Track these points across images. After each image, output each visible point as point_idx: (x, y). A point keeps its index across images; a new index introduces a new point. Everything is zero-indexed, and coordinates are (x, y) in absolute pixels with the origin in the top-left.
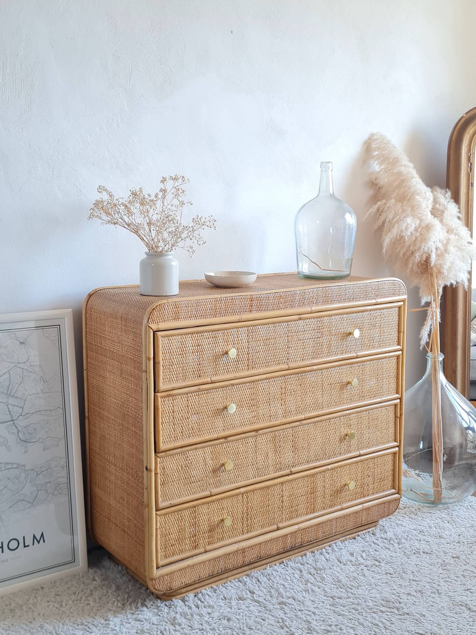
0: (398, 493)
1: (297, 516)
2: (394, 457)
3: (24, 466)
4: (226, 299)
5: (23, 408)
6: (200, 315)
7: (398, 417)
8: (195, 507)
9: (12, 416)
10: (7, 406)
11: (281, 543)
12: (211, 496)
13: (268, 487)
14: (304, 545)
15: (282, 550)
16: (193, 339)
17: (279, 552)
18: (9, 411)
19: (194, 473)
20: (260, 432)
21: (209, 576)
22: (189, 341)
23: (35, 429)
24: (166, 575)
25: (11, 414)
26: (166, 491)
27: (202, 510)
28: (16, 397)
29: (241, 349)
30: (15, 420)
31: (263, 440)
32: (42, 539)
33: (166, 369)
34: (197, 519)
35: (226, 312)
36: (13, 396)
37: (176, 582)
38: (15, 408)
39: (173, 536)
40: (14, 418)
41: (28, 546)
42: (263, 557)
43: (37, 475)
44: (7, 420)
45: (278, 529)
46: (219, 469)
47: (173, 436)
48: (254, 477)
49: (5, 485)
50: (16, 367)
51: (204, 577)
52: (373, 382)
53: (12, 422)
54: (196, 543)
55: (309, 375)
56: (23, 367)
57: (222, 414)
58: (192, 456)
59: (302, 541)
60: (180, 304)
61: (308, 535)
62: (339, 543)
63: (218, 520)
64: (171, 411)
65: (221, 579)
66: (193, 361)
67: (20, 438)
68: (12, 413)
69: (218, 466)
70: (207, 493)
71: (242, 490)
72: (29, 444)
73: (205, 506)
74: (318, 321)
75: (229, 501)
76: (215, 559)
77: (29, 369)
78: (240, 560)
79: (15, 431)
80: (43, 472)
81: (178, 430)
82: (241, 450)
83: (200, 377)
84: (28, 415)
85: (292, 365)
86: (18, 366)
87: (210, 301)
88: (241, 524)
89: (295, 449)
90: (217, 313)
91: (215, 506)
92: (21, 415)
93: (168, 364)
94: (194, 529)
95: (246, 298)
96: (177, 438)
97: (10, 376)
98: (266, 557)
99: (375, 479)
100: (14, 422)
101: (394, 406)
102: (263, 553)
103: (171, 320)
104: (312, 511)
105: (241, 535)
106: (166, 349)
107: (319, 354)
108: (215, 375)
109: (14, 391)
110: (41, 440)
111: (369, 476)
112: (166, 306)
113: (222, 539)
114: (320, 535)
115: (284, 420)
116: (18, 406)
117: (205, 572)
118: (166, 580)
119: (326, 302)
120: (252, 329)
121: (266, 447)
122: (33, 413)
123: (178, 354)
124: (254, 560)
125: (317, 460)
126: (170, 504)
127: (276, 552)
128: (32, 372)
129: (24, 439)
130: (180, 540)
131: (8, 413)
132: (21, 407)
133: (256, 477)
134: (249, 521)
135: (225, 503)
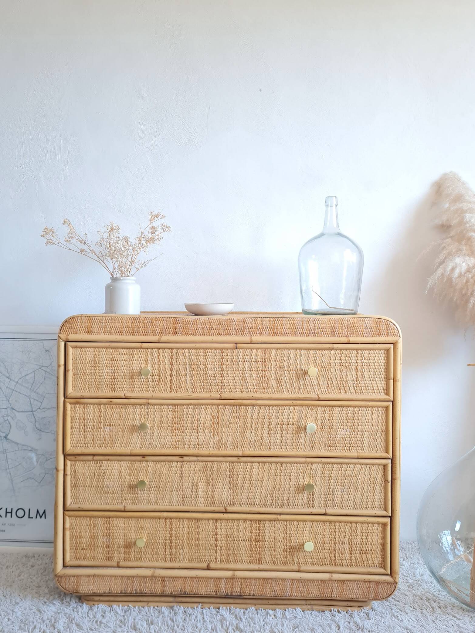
0: (391, 575)
1: (236, 561)
2: (384, 529)
3: (37, 450)
4: (145, 319)
5: (42, 403)
6: (115, 331)
7: (387, 481)
8: (109, 518)
9: (32, 408)
10: (30, 399)
11: (212, 585)
12: (124, 511)
13: (198, 519)
14: (245, 597)
15: (214, 593)
16: (108, 353)
17: (209, 595)
18: (31, 403)
19: (108, 483)
20: (185, 458)
21: (121, 593)
22: (103, 355)
23: (49, 422)
24: (73, 576)
25: (31, 405)
26: (77, 494)
27: (117, 523)
28: (37, 393)
29: (163, 370)
30: (35, 411)
31: (190, 468)
32: (44, 515)
33: (77, 378)
34: (110, 531)
35: (146, 331)
36: (35, 392)
37: (84, 587)
38: (35, 401)
39: (83, 540)
40: (34, 410)
41: (32, 518)
42: (189, 593)
43: (47, 460)
44: (28, 410)
45: (208, 568)
46: (136, 486)
47: (83, 443)
48: (179, 505)
49: (20, 463)
50: (39, 370)
51: (115, 592)
52: (347, 432)
53: (32, 413)
54: (110, 555)
55: (250, 409)
56: (45, 370)
57: (139, 431)
58: (106, 466)
59: (242, 591)
60: (94, 319)
61: (249, 587)
62: (299, 609)
63: (135, 538)
64: (82, 418)
65: (140, 601)
66: (107, 375)
67: (36, 427)
68: (33, 406)
69: (136, 483)
70: (121, 507)
71: (165, 514)
72: (43, 433)
73: (122, 521)
74: (263, 353)
75: (150, 522)
76: (128, 577)
77: (51, 372)
78: (158, 588)
79: (33, 420)
80: (51, 458)
81: (89, 438)
82: (164, 472)
83: (114, 390)
84: (45, 409)
85: (225, 395)
86: (42, 368)
87: (126, 319)
88: (163, 550)
89: (233, 486)
90: (135, 331)
91: (133, 522)
92: (40, 408)
93: (79, 374)
94: (108, 540)
95: (169, 320)
96: (88, 445)
97: (34, 376)
98: (192, 594)
99: (353, 549)
100: (34, 413)
101: (382, 466)
102: (188, 589)
103: (83, 333)
104: (258, 561)
105: (163, 562)
106: (78, 359)
107: (264, 389)
108: (131, 392)
109: (36, 388)
110: (53, 432)
111: (343, 543)
112: (79, 319)
113: (140, 559)
114: (268, 592)
115: (216, 452)
116: (37, 401)
117: (116, 588)
118: (72, 582)
119: (275, 334)
120: (176, 351)
121: (195, 476)
122: (49, 409)
123: (90, 365)
124: (176, 593)
125: (263, 505)
126: (79, 508)
127: (206, 593)
128: (53, 375)
129: (39, 428)
130: (92, 546)
131: (29, 405)
132: (40, 402)
133: (182, 505)
134: (174, 550)
135: (144, 522)
